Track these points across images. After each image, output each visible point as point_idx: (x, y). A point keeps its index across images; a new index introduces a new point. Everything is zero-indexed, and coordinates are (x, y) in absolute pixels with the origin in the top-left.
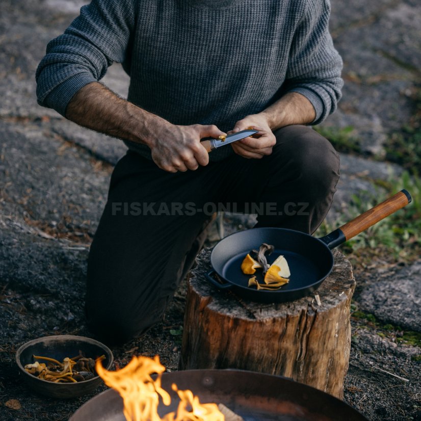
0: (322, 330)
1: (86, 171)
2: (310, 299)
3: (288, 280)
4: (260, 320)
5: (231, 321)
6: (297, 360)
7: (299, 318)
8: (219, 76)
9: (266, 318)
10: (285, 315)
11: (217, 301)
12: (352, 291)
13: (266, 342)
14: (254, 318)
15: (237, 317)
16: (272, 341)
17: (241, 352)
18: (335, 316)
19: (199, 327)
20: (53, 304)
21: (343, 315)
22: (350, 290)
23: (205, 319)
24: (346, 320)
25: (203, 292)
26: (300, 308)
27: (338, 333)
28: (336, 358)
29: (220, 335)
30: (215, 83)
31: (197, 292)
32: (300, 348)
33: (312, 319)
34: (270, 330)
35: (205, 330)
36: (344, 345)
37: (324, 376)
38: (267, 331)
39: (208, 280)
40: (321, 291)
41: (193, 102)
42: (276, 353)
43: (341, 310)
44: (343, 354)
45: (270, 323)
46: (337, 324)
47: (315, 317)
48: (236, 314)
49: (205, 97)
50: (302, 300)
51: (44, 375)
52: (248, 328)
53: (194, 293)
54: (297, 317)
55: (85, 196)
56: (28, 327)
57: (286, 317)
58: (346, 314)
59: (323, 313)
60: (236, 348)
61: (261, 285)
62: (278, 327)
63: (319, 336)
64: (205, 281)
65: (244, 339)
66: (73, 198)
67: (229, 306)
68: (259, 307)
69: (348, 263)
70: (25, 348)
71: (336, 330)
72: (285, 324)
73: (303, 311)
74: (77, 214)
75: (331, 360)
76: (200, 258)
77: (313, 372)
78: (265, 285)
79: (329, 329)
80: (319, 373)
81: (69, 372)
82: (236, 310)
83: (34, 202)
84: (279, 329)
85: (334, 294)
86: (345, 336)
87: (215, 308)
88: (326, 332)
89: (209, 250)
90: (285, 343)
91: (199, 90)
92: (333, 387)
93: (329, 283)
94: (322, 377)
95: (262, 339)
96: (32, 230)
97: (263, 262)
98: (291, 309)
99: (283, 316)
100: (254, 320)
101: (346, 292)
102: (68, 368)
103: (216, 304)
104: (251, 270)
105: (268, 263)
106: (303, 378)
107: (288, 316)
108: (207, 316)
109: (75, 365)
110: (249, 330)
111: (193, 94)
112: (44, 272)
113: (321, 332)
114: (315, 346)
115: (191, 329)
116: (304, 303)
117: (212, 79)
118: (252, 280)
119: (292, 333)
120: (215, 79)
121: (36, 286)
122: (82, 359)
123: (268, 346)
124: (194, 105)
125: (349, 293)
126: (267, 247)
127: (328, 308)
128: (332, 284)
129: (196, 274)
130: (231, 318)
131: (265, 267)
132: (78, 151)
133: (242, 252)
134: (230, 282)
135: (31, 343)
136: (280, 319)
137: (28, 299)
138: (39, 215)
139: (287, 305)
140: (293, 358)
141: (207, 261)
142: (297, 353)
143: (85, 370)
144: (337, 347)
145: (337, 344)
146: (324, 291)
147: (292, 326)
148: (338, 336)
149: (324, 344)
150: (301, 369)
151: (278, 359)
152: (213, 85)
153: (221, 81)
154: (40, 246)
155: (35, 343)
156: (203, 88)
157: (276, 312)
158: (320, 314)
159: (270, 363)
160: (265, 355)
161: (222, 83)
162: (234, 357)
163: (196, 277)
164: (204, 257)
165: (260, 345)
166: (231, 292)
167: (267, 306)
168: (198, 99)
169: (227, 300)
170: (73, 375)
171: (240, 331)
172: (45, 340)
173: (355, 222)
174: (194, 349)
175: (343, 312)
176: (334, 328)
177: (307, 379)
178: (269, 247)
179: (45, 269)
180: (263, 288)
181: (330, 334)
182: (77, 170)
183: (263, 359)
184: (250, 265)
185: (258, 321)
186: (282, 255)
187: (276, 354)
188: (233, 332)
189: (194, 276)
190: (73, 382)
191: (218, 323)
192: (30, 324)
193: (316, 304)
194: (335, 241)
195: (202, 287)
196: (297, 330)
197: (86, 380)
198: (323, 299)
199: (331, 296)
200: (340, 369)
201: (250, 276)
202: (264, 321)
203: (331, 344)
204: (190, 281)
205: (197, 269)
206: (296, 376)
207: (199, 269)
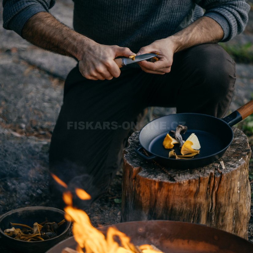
0: (227, 187)
1: (46, 87)
2: (216, 165)
3: (199, 151)
4: (179, 182)
5: (157, 184)
6: (209, 211)
7: (208, 179)
8: (141, 4)
9: (183, 180)
10: (197, 177)
11: (146, 170)
12: (249, 157)
13: (185, 199)
14: (174, 180)
15: (161, 180)
16: (189, 198)
17: (166, 208)
18: (236, 176)
19: (133, 190)
20: (25, 185)
21: (243, 175)
22: (247, 156)
23: (137, 184)
24: (245, 180)
25: (135, 164)
26: (209, 171)
27: (240, 189)
28: (240, 209)
29: (149, 195)
30: (138, 10)
31: (130, 164)
32: (211, 202)
33: (218, 179)
34: (187, 189)
35: (138, 192)
36: (245, 199)
37: (231, 224)
38: (184, 190)
39: (138, 154)
40: (225, 158)
41: (122, 24)
42: (193, 206)
43: (241, 172)
44: (245, 206)
45: (187, 184)
46: (239, 183)
47: (221, 177)
48: (160, 178)
49: (131, 20)
50: (211, 166)
51: (19, 237)
52: (170, 189)
53: (128, 165)
54: (207, 178)
55: (46, 104)
56: (6, 203)
57: (198, 178)
58: (245, 174)
59: (227, 174)
60: (161, 204)
61: (179, 156)
62: (193, 187)
63: (225, 192)
64: (136, 155)
65: (167, 197)
66: (37, 106)
67: (155, 173)
68: (178, 172)
69: (245, 137)
70: (4, 218)
71: (238, 187)
72: (198, 184)
73: (211, 173)
74: (41, 118)
75: (236, 211)
76: (131, 139)
77: (222, 221)
78: (181, 156)
79: (233, 186)
80: (227, 221)
81: (38, 233)
82: (160, 175)
83: (7, 111)
84: (193, 188)
85: (235, 160)
86: (246, 192)
87: (144, 175)
88: (230, 189)
89: (138, 133)
90: (199, 199)
91: (126, 15)
92: (239, 232)
93: (231, 152)
94: (230, 224)
95: (182, 197)
96: (6, 132)
97: (179, 139)
98: (202, 172)
99: (196, 178)
100: (174, 182)
101: (244, 158)
102: (37, 230)
103: (145, 172)
104: (170, 145)
105: (183, 140)
106: (215, 225)
107: (200, 178)
108: (139, 182)
109: (42, 228)
110: (171, 190)
111: (122, 17)
112: (17, 162)
113: (227, 189)
114: (222, 200)
115: (128, 192)
116: (212, 168)
117: (136, 7)
118: (172, 153)
119: (204, 191)
120: (138, 7)
121: (11, 172)
122: (48, 223)
123: (186, 202)
124: (123, 26)
125: (247, 159)
126: (181, 127)
127: (230, 170)
128: (233, 153)
129: (129, 151)
130: (157, 181)
131: (181, 143)
132: (40, 72)
133: (163, 133)
134: (155, 154)
135: (8, 213)
136: (194, 181)
137: (6, 182)
138: (11, 120)
139: (199, 170)
140: (206, 211)
141: (137, 141)
142: (208, 206)
143: (50, 232)
144: (240, 201)
145: (240, 198)
146: (227, 158)
147: (204, 185)
148: (240, 192)
149: (230, 198)
150: (213, 219)
151: (194, 211)
152: (136, 11)
153: (143, 8)
154: (13, 143)
155: (11, 214)
156: (129, 14)
157: (191, 175)
158: (225, 175)
159: (188, 215)
160: (185, 209)
161: (144, 9)
162: (161, 212)
163: (129, 153)
164: (134, 139)
165: (180, 201)
166: (156, 163)
167: (184, 171)
168: (125, 22)
169: (153, 169)
170: (41, 235)
171: (164, 192)
172: (19, 210)
173: (248, 105)
174: (130, 208)
175: (242, 173)
176: (236, 186)
177: (218, 226)
178: (183, 127)
179: (17, 159)
180: (180, 158)
181: (234, 190)
182: (39, 86)
183: (182, 212)
184: (170, 141)
185: (177, 183)
186: (194, 133)
187: (193, 208)
188: (159, 192)
189: (127, 153)
190: (41, 240)
191: (147, 186)
192: (8, 200)
193: (221, 168)
194: (234, 120)
195: (134, 161)
196: (208, 188)
197: (51, 238)
198: (226, 164)
199: (233, 161)
200: (243, 218)
201: (170, 150)
202: (182, 182)
203: (234, 198)
204: (124, 156)
205: (129, 148)
206: (209, 224)
207: (131, 147)
